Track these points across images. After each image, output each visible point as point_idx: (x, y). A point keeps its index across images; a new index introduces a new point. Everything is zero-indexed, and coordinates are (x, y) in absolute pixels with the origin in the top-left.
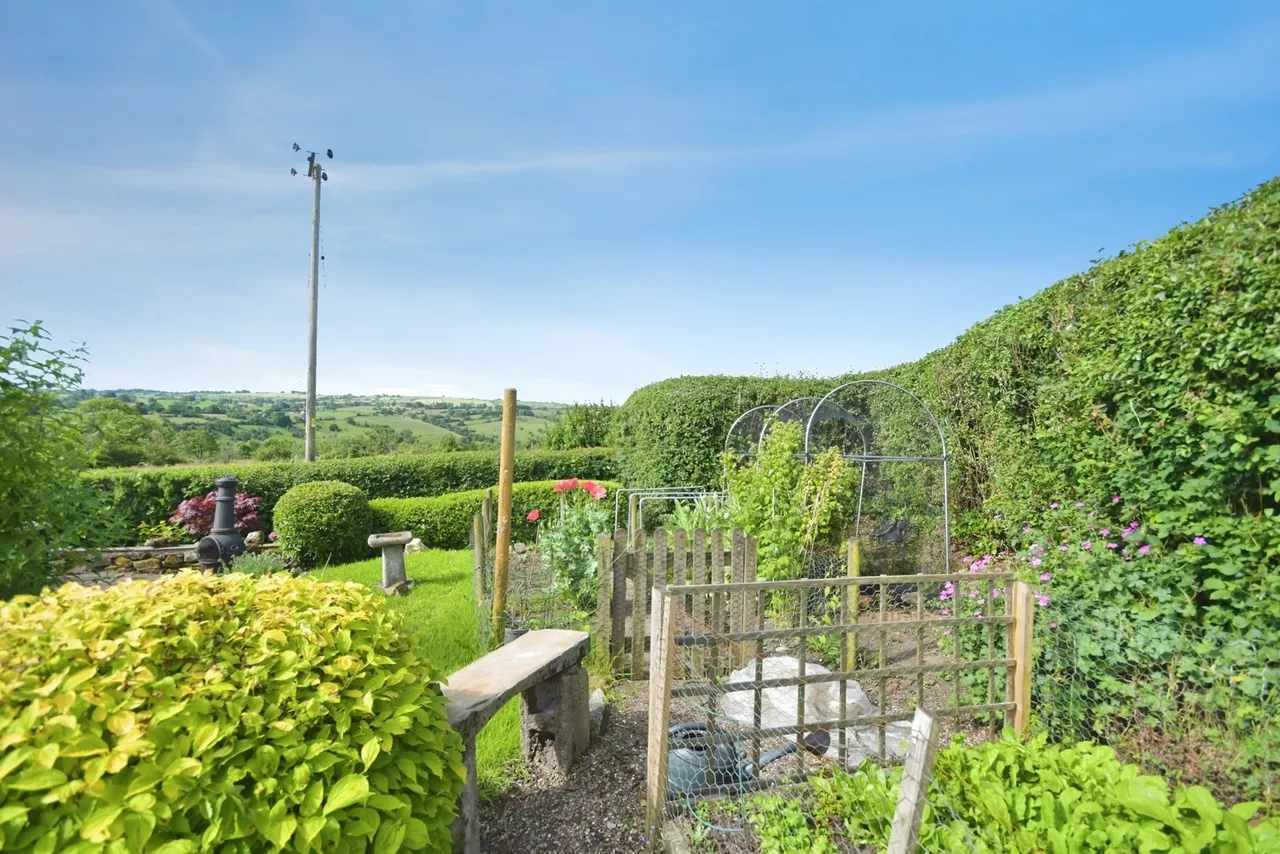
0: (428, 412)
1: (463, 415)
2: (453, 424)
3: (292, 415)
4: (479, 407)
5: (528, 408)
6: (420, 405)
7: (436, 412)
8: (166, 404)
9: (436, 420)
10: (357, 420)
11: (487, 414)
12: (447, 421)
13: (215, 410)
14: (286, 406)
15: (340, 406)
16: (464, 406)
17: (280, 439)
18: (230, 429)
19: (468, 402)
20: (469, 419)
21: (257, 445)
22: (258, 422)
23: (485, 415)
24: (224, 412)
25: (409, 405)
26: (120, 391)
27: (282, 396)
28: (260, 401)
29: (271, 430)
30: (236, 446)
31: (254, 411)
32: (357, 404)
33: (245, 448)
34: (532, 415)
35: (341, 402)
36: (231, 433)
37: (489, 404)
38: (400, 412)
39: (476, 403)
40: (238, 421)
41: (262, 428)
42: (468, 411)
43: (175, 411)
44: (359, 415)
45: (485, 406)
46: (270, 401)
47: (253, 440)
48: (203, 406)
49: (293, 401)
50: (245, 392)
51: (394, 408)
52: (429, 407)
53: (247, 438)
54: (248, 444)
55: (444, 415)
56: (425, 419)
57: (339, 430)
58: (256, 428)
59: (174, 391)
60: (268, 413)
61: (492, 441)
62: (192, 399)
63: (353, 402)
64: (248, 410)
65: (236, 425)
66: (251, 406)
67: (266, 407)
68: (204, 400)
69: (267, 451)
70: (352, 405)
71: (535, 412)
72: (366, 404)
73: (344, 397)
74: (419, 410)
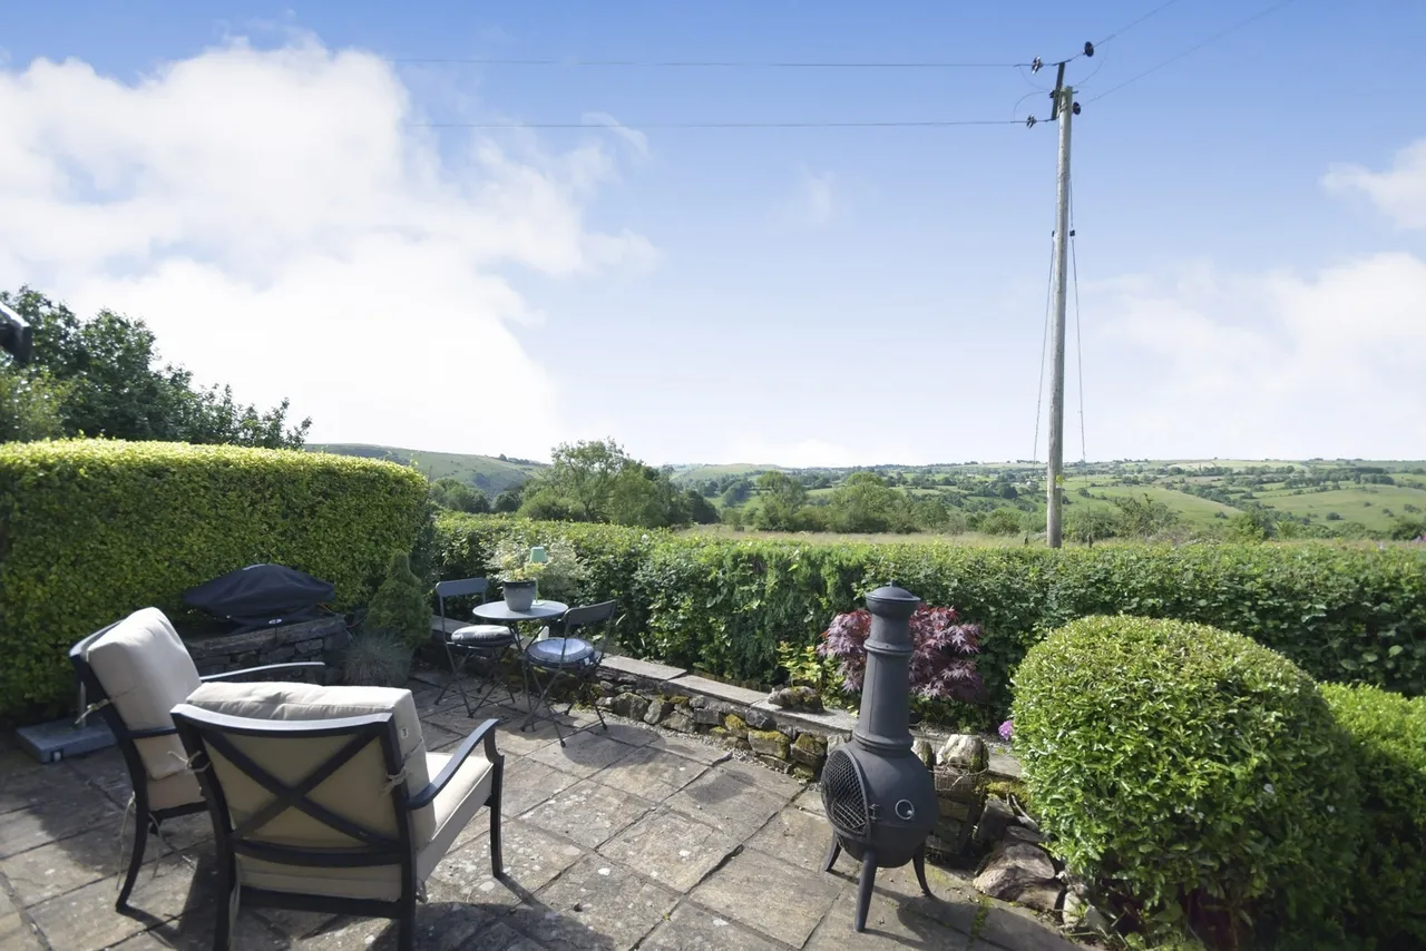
0: (1191, 480)
1: (1249, 484)
2: (1232, 497)
3: (1017, 485)
4: (1280, 471)
5: (1380, 471)
6: (1179, 471)
7: (1205, 480)
8: (909, 477)
9: (1204, 492)
10: (1090, 491)
11: (1295, 482)
12: (1222, 492)
13: (947, 482)
14: (1012, 477)
15: (1071, 475)
16: (1252, 471)
17: (1006, 511)
18: (959, 501)
19: (1259, 465)
20: (1262, 490)
21: (984, 517)
22: (986, 493)
23: (1291, 484)
24: (954, 484)
25: (1162, 472)
26: (877, 467)
27: (1009, 466)
28: (987, 472)
29: (997, 501)
30: (964, 517)
31: (981, 483)
32: (1092, 473)
33: (973, 519)
34: (1390, 482)
36: (960, 505)
37: (1297, 467)
38: (1148, 481)
39: (1274, 466)
40: (966, 492)
41: (989, 499)
42: (1259, 477)
43: (916, 483)
44: (1093, 485)
45: (1291, 470)
46: (996, 471)
47: (979, 511)
48: (938, 478)
49: (1020, 470)
50: (973, 463)
51: (1141, 476)
52: (1192, 474)
53: (975, 509)
54: (975, 515)
55: (1219, 484)
56: (1186, 490)
57: (1069, 503)
58: (983, 499)
59: (915, 465)
60: (994, 484)
61: (1307, 522)
62: (930, 472)
63: (1086, 469)
64: (975, 481)
65: (965, 497)
66: (979, 478)
67: (993, 478)
68: (938, 473)
69: (993, 523)
70: (1085, 474)
71: (1396, 477)
72: (1103, 472)
73: (1075, 465)
74: (1177, 478)
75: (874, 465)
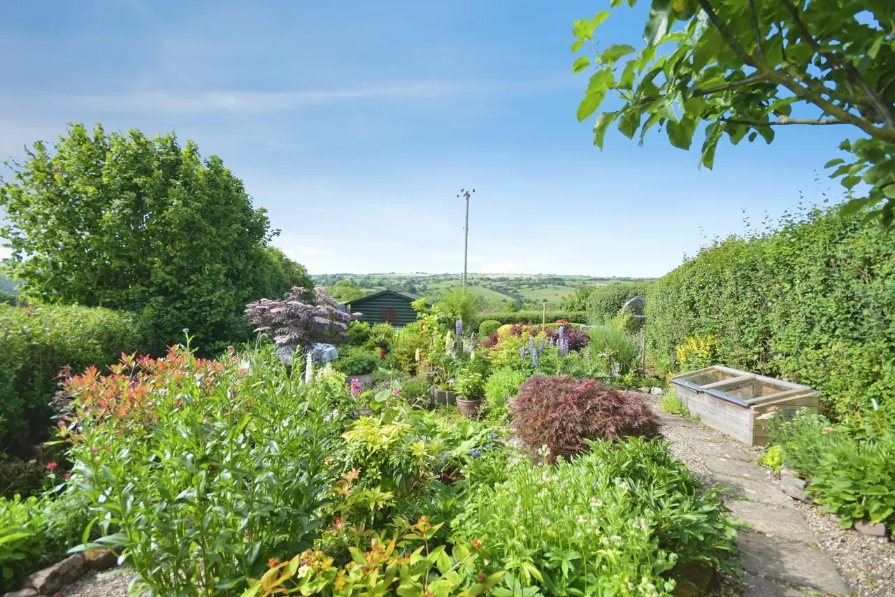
0: (493, 283)
1: (516, 285)
2: (509, 292)
3: (417, 286)
4: (527, 280)
5: (561, 280)
6: (489, 279)
7: (498, 284)
8: (358, 281)
9: (498, 289)
10: (451, 289)
11: (532, 285)
12: (505, 289)
13: (380, 285)
14: (414, 281)
15: (442, 281)
16: (517, 279)
19: (519, 277)
20: (520, 288)
23: (531, 285)
25: (482, 279)
26: (337, 274)
27: (412, 275)
28: (400, 279)
32: (451, 279)
34: (564, 285)
35: (443, 278)
37: (533, 278)
38: (476, 284)
39: (525, 277)
42: (519, 282)
43: (362, 285)
44: (452, 286)
45: (531, 279)
46: (405, 278)
48: (374, 281)
49: (417, 278)
50: (393, 273)
51: (473, 281)
52: (494, 281)
55: (504, 285)
56: (491, 289)
59: (360, 274)
60: (405, 285)
61: (536, 303)
62: (369, 278)
63: (449, 278)
66: (396, 282)
67: (404, 282)
70: (448, 280)
71: (566, 283)
72: (457, 279)
73: (444, 275)
74: (488, 282)
75: (335, 273)
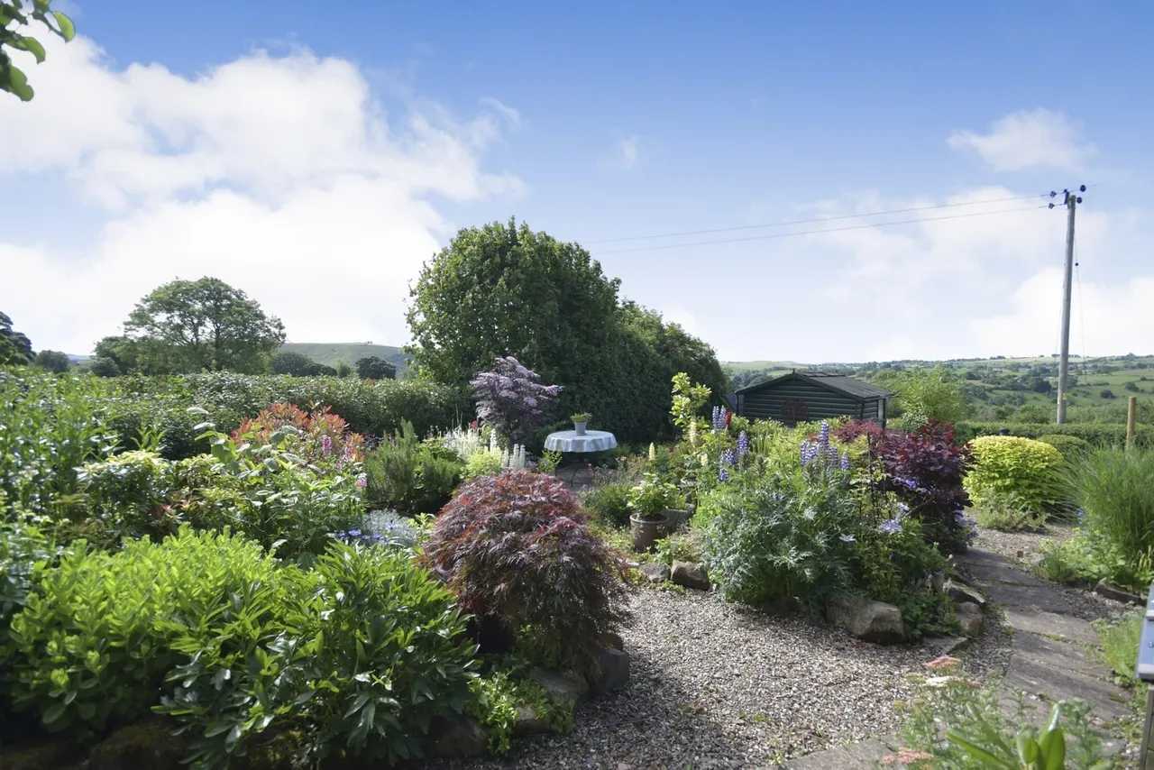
3: (1051, 379)
10: (1140, 385)
13: (971, 376)
14: (1045, 371)
15: (1117, 369)
17: (1038, 406)
18: (984, 394)
21: (1012, 411)
22: (1014, 387)
24: (978, 378)
26: (893, 362)
27: (1041, 360)
28: (1016, 367)
29: (1027, 395)
30: (991, 410)
31: (1009, 377)
32: (1142, 366)
33: (1000, 412)
35: (1119, 364)
36: (984, 398)
40: (992, 386)
41: (1019, 393)
44: (1144, 379)
46: (1027, 366)
47: (1007, 405)
48: (959, 372)
50: (1000, 358)
53: (1002, 403)
54: (1003, 409)
57: (1113, 397)
58: (1012, 393)
59: (934, 360)
60: (1024, 379)
62: (951, 366)
63: (1135, 363)
64: (1003, 375)
65: (990, 390)
66: (1006, 372)
67: (1023, 372)
68: (960, 367)
69: (1023, 416)
70: (1134, 368)
73: (1123, 358)
75: (889, 360)
